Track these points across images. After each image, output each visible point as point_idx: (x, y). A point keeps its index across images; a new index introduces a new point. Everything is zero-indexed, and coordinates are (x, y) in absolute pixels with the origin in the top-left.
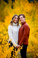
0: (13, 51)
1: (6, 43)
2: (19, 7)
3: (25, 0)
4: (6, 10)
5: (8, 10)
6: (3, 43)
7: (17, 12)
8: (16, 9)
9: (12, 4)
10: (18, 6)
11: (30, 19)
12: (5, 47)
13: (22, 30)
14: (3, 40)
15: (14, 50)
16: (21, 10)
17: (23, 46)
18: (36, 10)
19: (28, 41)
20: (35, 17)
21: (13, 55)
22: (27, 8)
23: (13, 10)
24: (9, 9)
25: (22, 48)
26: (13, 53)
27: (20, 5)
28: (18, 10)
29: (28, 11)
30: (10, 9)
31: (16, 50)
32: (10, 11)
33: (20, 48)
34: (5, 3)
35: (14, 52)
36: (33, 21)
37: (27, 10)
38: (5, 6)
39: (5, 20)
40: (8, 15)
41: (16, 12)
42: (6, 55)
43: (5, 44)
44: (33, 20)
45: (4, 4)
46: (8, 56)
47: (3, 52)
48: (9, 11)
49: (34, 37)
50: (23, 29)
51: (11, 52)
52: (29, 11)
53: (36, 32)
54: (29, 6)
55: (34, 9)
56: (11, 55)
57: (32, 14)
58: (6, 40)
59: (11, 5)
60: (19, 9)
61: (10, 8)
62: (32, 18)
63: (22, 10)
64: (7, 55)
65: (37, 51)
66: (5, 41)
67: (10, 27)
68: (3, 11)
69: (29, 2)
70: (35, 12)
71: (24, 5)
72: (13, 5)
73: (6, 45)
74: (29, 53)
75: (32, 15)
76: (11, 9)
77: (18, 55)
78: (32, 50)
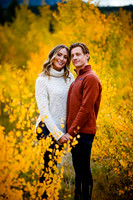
0: (51, 150)
1: (29, 126)
2: (72, 24)
4: (34, 36)
5: (37, 37)
7: (64, 39)
8: (60, 32)
9: (50, 18)
13: (78, 91)
16: (76, 35)
17: (79, 136)
20: (118, 55)
21: (50, 163)
22: (96, 30)
24: (40, 34)
25: (75, 142)
26: (50, 156)
28: (66, 35)
29: (98, 37)
30: (43, 33)
31: (60, 149)
32: (45, 37)
33: (72, 141)
34: (32, 16)
35: (53, 154)
36: (112, 67)
37: (96, 34)
38: (30, 23)
39: (29, 63)
40: (37, 50)
42: (29, 163)
43: (26, 129)
44: (114, 65)
45: (27, 19)
46: (33, 166)
47: (20, 152)
48: (42, 38)
49: (114, 114)
50: (82, 88)
51: (43, 154)
55: (117, 32)
57: (110, 45)
58: (30, 118)
59: (48, 22)
60: (71, 32)
61: (46, 30)
62: (109, 59)
63: (79, 33)
64: (33, 163)
65: (123, 153)
67: (41, 81)
68: (23, 39)
70: (119, 39)
71: (86, 20)
72: (53, 23)
75: (110, 50)
76: (48, 34)
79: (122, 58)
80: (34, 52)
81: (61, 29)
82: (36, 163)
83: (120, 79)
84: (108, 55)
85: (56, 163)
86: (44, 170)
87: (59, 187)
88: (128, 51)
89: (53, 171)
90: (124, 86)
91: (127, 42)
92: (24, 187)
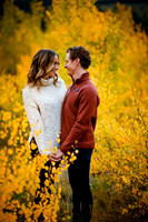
0: (47, 168)
1: (21, 142)
2: (66, 23)
3: (84, 3)
4: (23, 36)
5: (27, 37)
6: (10, 142)
7: (58, 40)
8: (53, 33)
9: (42, 15)
10: (61, 23)
11: (103, 65)
12: (18, 157)
14: (13, 134)
15: (48, 164)
16: (71, 35)
17: (77, 151)
18: (122, 35)
19: (92, 137)
20: (118, 57)
21: (47, 182)
22: (93, 30)
23: (46, 35)
24: (30, 33)
25: (74, 158)
26: (46, 174)
27: (68, 19)
28: (60, 35)
29: (96, 37)
30: (34, 32)
31: (57, 166)
32: (36, 37)
33: (69, 157)
34: (20, 13)
35: (50, 173)
36: (111, 70)
37: (93, 34)
38: (19, 22)
39: (19, 67)
40: (28, 51)
41: (54, 41)
42: (23, 183)
43: (19, 145)
44: (113, 68)
45: (15, 16)
46: (28, 186)
47: (12, 172)
48: (32, 38)
49: (115, 124)
51: (38, 173)
52: (99, 39)
53: (123, 107)
54: (98, 21)
55: (116, 32)
56: (38, 180)
57: (109, 46)
58: (23, 133)
60: (66, 32)
61: (37, 29)
62: (108, 61)
63: (74, 33)
64: (27, 182)
65: (126, 167)
66: (18, 135)
68: (11, 39)
69: (100, 10)
70: (118, 40)
71: (82, 19)
72: (46, 20)
73: (22, 151)
74: (99, 174)
75: (109, 52)
76: (39, 32)
77: (61, 182)
78: (109, 166)
79: (122, 60)
80: (24, 54)
81: (54, 29)
82: (31, 183)
83: (120, 83)
84: (107, 57)
85: (52, 182)
86: (40, 190)
87: (57, 208)
88: (129, 51)
89: (50, 191)
90: (124, 91)
91: (127, 41)
92: (18, 209)
